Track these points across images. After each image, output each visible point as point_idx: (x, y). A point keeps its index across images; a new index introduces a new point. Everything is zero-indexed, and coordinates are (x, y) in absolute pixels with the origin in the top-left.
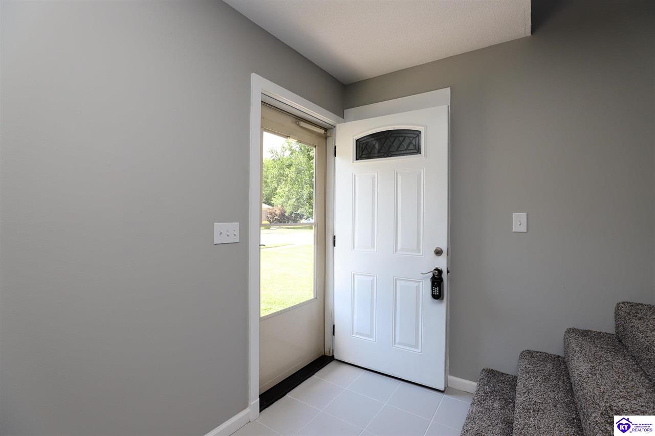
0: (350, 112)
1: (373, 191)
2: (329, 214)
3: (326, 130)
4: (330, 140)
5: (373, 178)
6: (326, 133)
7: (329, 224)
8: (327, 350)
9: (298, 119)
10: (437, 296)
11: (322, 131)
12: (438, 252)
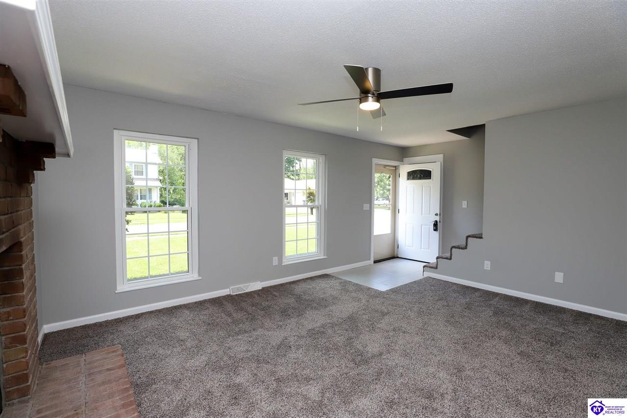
0: (406, 160)
1: (414, 192)
2: (397, 197)
3: (396, 167)
4: (397, 171)
5: (414, 187)
6: (396, 168)
7: (397, 204)
8: (395, 255)
9: (385, 166)
10: (436, 230)
11: (394, 169)
12: (436, 215)
